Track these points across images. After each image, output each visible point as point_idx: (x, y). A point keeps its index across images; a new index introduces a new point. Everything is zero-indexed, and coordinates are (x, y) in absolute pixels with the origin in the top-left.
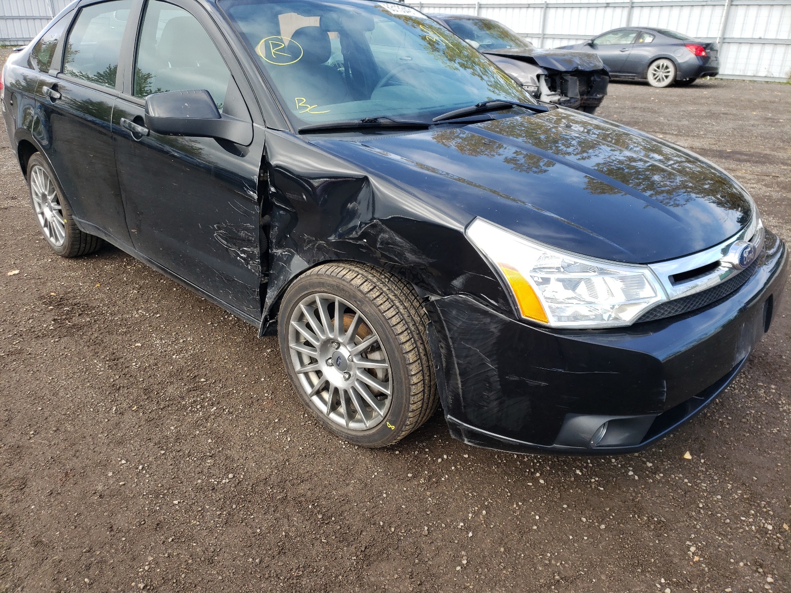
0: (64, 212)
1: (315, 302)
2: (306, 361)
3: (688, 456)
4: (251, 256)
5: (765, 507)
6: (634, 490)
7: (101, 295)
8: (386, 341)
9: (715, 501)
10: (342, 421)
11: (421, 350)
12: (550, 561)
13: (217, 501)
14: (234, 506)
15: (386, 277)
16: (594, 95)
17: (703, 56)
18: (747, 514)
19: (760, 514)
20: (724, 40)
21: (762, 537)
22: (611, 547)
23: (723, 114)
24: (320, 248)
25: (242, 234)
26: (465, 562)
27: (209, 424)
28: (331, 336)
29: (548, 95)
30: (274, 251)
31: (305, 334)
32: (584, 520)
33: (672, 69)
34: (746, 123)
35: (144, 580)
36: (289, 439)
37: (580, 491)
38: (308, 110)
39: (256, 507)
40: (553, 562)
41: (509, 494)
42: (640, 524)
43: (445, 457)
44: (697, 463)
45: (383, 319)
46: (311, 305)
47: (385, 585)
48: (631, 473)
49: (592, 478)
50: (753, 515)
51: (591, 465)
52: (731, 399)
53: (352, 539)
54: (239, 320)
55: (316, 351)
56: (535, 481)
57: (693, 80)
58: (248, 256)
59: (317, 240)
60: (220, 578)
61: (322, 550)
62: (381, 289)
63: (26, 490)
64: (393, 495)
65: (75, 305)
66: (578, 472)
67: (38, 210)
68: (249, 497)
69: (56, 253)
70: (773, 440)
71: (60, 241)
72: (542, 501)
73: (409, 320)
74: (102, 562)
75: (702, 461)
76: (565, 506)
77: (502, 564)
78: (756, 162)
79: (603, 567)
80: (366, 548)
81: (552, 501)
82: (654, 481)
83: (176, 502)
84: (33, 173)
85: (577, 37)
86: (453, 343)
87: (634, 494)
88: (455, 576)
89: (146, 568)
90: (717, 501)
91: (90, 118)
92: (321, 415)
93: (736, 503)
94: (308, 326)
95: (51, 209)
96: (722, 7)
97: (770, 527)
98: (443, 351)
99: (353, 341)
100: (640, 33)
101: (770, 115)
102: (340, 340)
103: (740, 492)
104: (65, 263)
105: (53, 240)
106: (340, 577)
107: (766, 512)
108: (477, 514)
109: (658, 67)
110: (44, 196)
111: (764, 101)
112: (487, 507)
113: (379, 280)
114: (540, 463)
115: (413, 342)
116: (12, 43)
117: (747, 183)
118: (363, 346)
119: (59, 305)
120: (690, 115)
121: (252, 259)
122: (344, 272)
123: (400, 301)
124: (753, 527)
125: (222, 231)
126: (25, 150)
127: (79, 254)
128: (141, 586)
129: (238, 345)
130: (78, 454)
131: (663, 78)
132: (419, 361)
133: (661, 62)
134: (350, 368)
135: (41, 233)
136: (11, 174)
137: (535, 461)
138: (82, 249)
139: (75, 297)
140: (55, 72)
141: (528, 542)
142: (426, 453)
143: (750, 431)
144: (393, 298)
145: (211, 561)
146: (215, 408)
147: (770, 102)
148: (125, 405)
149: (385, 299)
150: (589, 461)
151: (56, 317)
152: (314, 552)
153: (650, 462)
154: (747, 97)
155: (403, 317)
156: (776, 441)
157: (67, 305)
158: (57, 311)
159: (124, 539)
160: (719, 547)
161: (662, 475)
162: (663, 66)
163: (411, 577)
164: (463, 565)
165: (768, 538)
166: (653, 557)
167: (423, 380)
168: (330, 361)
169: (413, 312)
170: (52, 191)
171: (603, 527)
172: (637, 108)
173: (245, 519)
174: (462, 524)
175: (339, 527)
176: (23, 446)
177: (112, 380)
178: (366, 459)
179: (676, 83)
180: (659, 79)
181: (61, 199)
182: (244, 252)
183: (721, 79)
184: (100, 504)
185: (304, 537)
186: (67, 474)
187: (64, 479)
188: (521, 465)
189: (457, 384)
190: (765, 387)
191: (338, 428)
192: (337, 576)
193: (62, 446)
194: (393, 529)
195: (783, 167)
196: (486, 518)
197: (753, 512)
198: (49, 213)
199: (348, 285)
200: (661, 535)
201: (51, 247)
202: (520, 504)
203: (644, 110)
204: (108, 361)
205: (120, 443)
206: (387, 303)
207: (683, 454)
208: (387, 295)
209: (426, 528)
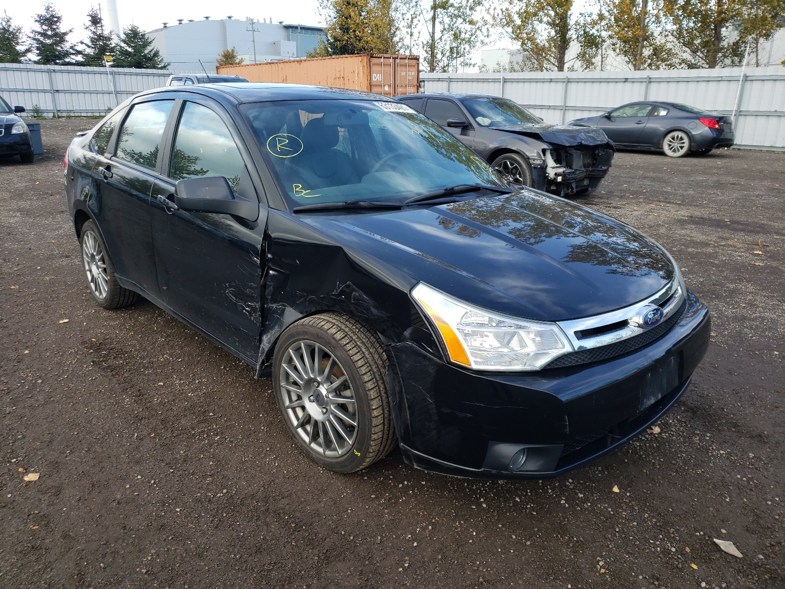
0: (108, 270)
1: (300, 348)
2: (294, 398)
3: (616, 489)
4: (254, 309)
5: (673, 533)
6: (562, 516)
7: (134, 342)
8: (353, 379)
9: (631, 527)
10: (320, 450)
11: (381, 389)
12: (478, 568)
13: (211, 510)
14: (225, 515)
15: (357, 328)
16: (600, 167)
17: (717, 129)
18: (655, 538)
19: (667, 538)
20: (739, 113)
21: (664, 557)
22: (533, 559)
23: (731, 184)
24: (311, 301)
25: (248, 291)
26: (406, 565)
27: (212, 450)
28: (312, 376)
29: (553, 168)
30: (270, 305)
31: (293, 375)
32: (514, 537)
33: (686, 140)
34: (751, 193)
35: (146, 567)
36: (276, 464)
37: (515, 514)
38: (302, 194)
39: (242, 516)
40: (481, 568)
41: (454, 514)
42: (561, 542)
43: (406, 483)
44: (622, 496)
45: (351, 362)
46: (298, 350)
47: (338, 580)
48: (563, 502)
49: (528, 504)
50: (661, 539)
51: (530, 494)
52: (667, 444)
53: (317, 544)
54: (248, 365)
55: (300, 389)
56: (479, 505)
57: (709, 150)
58: (251, 310)
59: (308, 295)
60: (207, 568)
61: (291, 551)
62: (351, 337)
63: (61, 496)
64: (356, 512)
65: (112, 349)
66: (517, 499)
67: (87, 268)
68: (238, 508)
69: (100, 305)
70: (695, 479)
71: (103, 294)
72: (481, 521)
73: (372, 363)
74: (115, 553)
75: (628, 494)
76: (500, 526)
77: (437, 568)
78: (751, 232)
79: (522, 574)
80: (327, 551)
81: (491, 521)
82: (581, 509)
83: (178, 510)
84: (85, 237)
85: (597, 109)
86: (403, 381)
87: (562, 519)
88: (397, 576)
89: (149, 558)
90: (633, 526)
91: (135, 193)
92: (304, 445)
93: (648, 529)
94: (296, 368)
95: (98, 267)
96: (737, 82)
97: (673, 550)
98: (397, 388)
99: (329, 380)
100: (656, 106)
101: (777, 185)
102: (319, 379)
103: (654, 520)
104: (106, 314)
105: (97, 293)
106: (303, 572)
107: (673, 537)
108: (424, 529)
109: (673, 139)
110: (93, 256)
111: (776, 172)
112: (433, 524)
113: (351, 330)
114: (486, 490)
115: (375, 381)
116: (76, 115)
117: (736, 252)
118: (336, 384)
119: (97, 349)
120: (698, 184)
121: (254, 312)
122: (323, 323)
123: (367, 348)
124: (658, 549)
125: (232, 289)
126: (80, 217)
127: (119, 306)
128: (144, 571)
129: (244, 386)
130: (103, 470)
131: (678, 149)
132: (380, 398)
133: (675, 134)
134: (327, 404)
135: (88, 287)
136: (67, 235)
137: (482, 489)
138: (121, 302)
139: (111, 343)
140: (110, 156)
141: (463, 552)
142: (390, 479)
143: (677, 471)
144: (360, 345)
145: (200, 556)
146: (219, 437)
147: (781, 173)
148: (145, 433)
149: (353, 346)
150: (529, 491)
151: (95, 359)
152: (284, 553)
153: (581, 493)
154: (759, 167)
155: (367, 360)
156: (698, 480)
157: (104, 349)
158: (96, 354)
159: (134, 536)
160: (625, 562)
161: (589, 504)
162: (678, 137)
163: (361, 574)
164: (405, 567)
165: (670, 558)
166: (565, 569)
167: (383, 413)
168: (312, 398)
169: (376, 356)
170: (99, 253)
171: (528, 543)
172: (648, 177)
173: (233, 524)
174: (410, 536)
175: (307, 534)
176: (60, 462)
177: (136, 412)
178: (338, 483)
179: (691, 153)
180: (675, 150)
181: (106, 258)
182: (248, 306)
183: (739, 149)
184: (118, 509)
185: (278, 540)
186: (93, 485)
187: (91, 489)
188: (469, 492)
189: (407, 416)
190: (701, 435)
191: (317, 455)
192: (300, 571)
193: (92, 463)
194: (352, 538)
195: (775, 237)
196: (431, 532)
197: (661, 537)
198: (96, 270)
199: (325, 334)
200: (577, 552)
201: (96, 300)
202: (462, 522)
203: (653, 179)
204: (134, 396)
205: (137, 462)
206: (355, 349)
207: (612, 488)
208: (356, 342)
209: (379, 538)
